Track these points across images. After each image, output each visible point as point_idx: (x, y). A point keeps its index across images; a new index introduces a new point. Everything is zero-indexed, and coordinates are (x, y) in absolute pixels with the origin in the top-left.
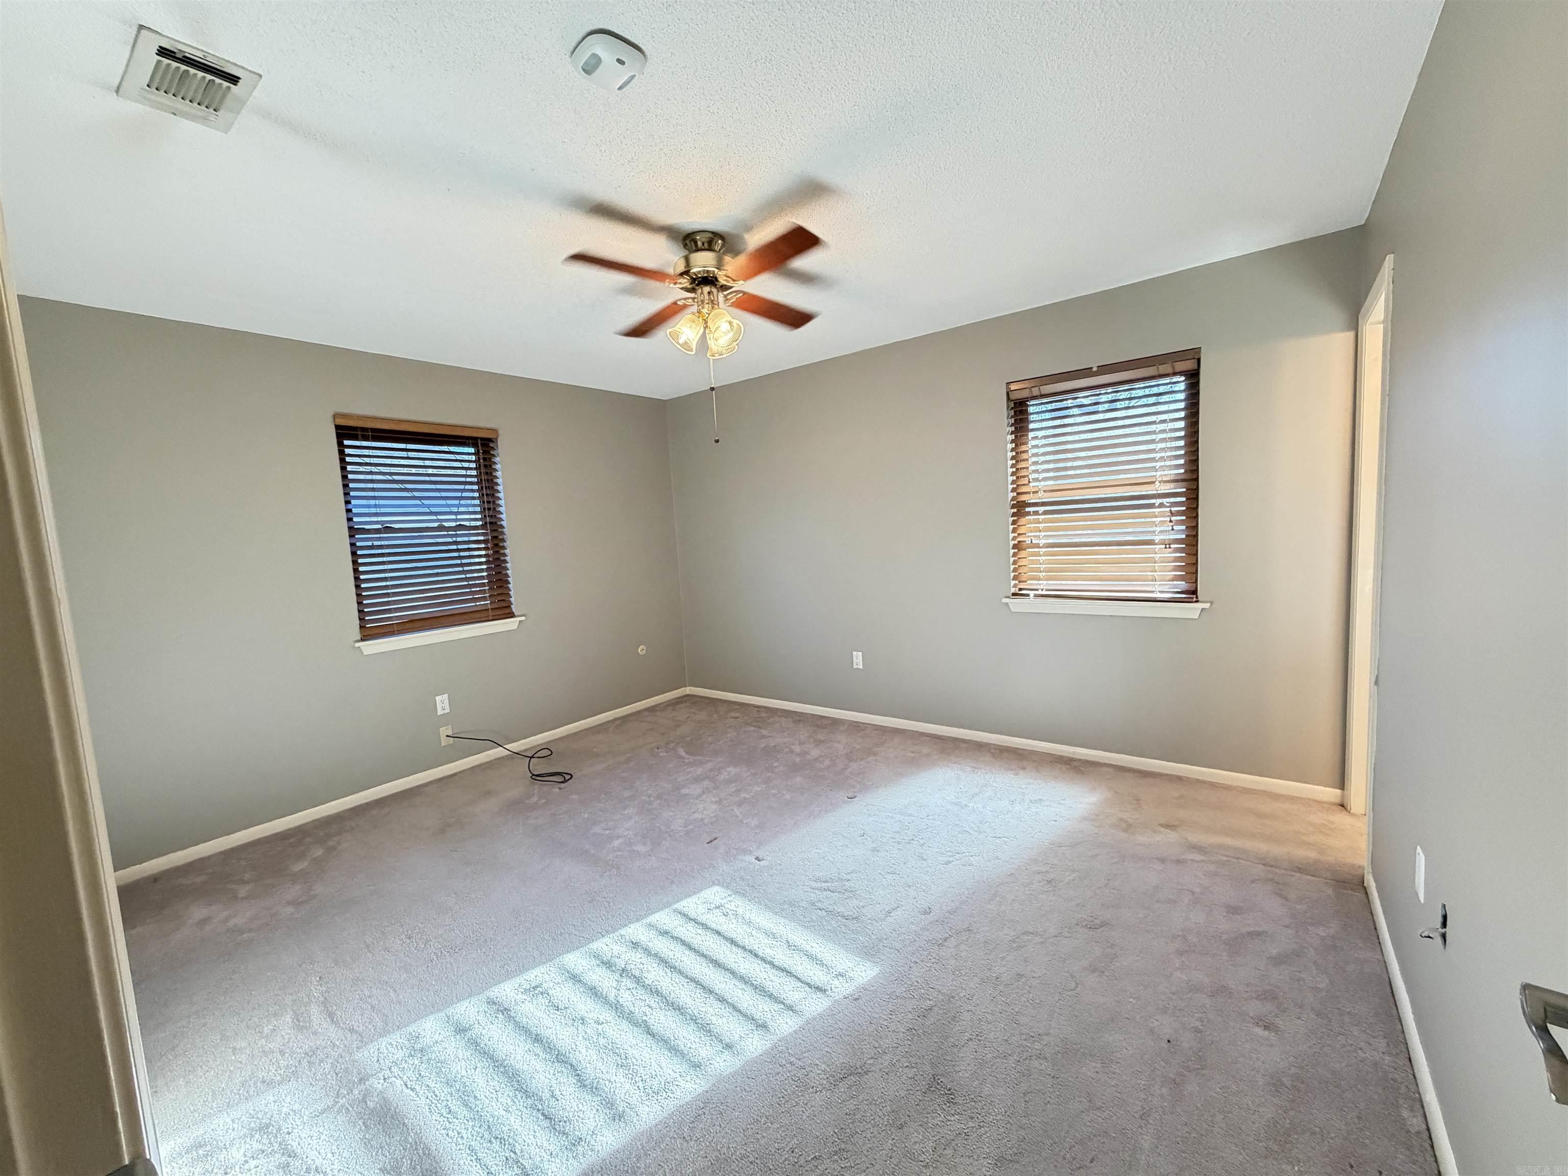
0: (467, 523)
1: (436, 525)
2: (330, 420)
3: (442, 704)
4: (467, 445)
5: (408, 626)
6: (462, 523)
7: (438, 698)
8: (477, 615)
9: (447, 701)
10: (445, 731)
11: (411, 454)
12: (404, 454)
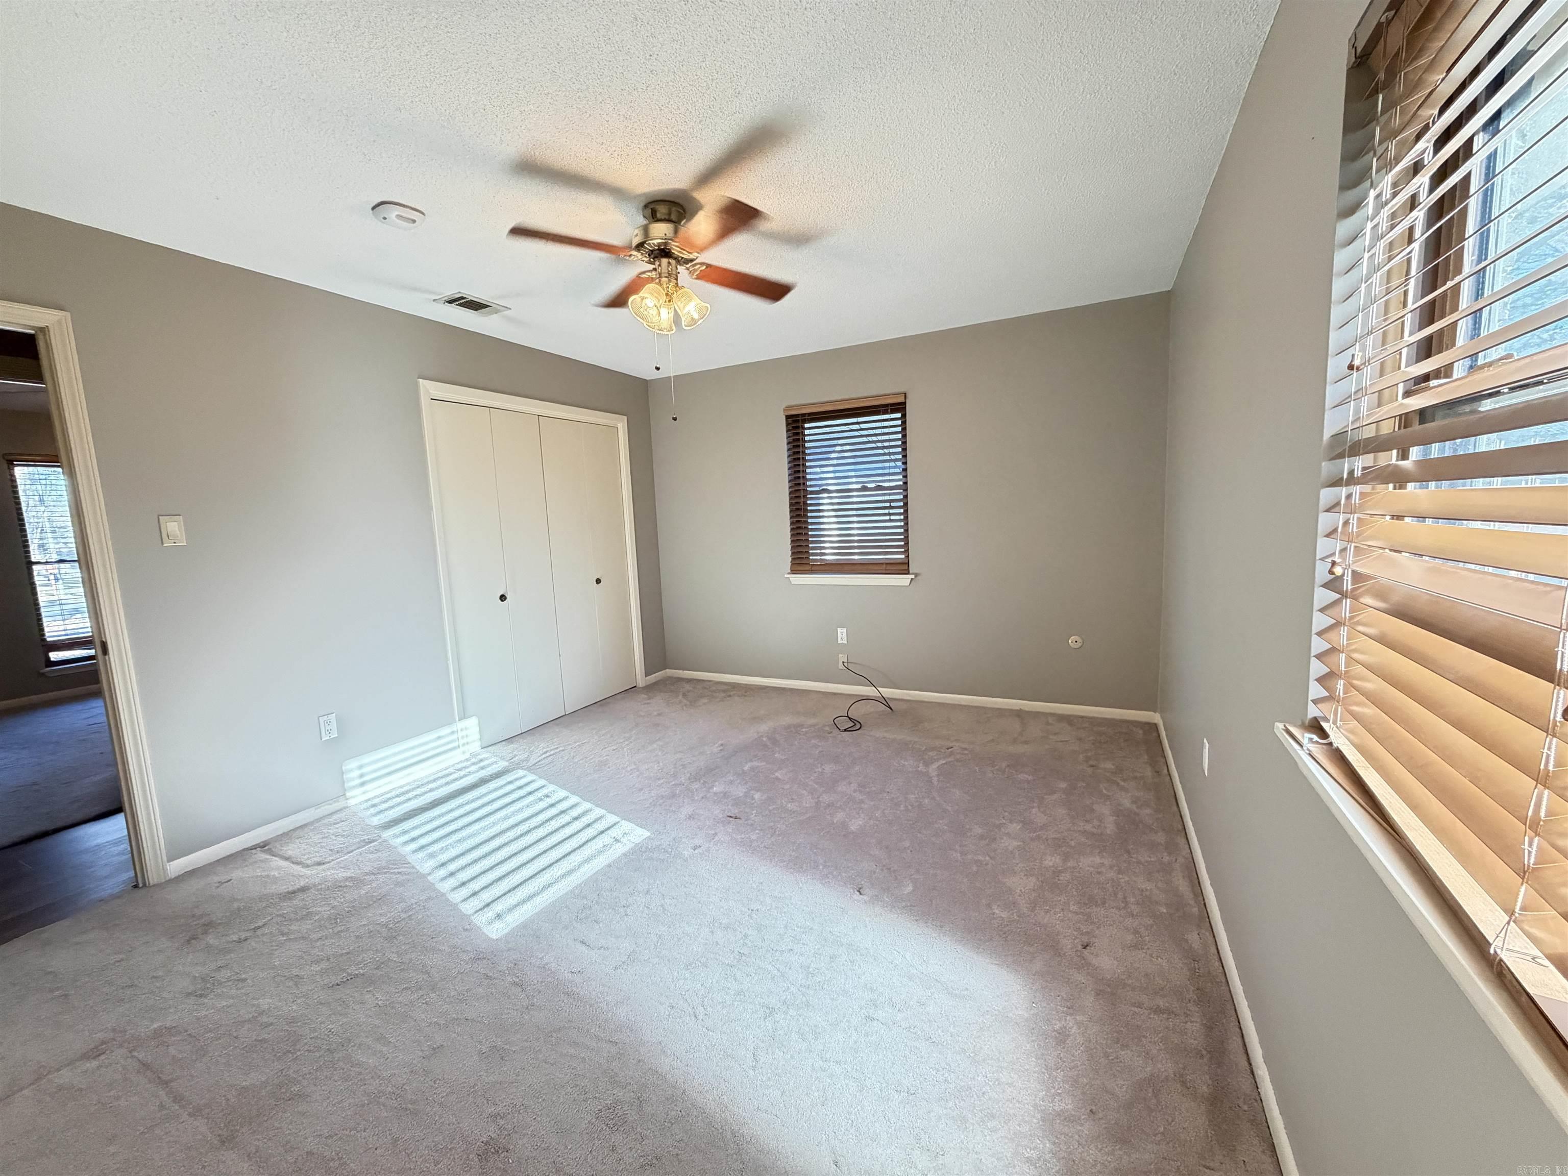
0: (886, 484)
1: (859, 486)
2: (782, 413)
3: (842, 634)
4: (893, 411)
5: (823, 568)
6: (880, 484)
7: (839, 630)
8: (876, 568)
9: (845, 633)
10: (843, 658)
11: (863, 426)
12: (857, 427)
